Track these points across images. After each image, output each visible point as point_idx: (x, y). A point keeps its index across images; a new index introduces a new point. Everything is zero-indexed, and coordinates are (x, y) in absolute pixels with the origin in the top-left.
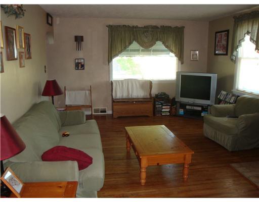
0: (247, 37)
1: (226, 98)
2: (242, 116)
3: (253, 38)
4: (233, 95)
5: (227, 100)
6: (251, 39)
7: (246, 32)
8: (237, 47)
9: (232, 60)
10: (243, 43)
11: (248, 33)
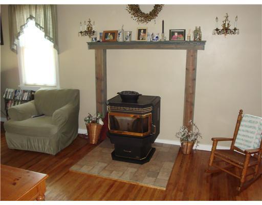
0: (32, 23)
1: (15, 97)
2: (57, 111)
3: (38, 23)
4: (24, 91)
5: (18, 98)
6: (37, 24)
7: (29, 16)
8: (19, 34)
9: (13, 50)
10: (25, 30)
11: (31, 17)
